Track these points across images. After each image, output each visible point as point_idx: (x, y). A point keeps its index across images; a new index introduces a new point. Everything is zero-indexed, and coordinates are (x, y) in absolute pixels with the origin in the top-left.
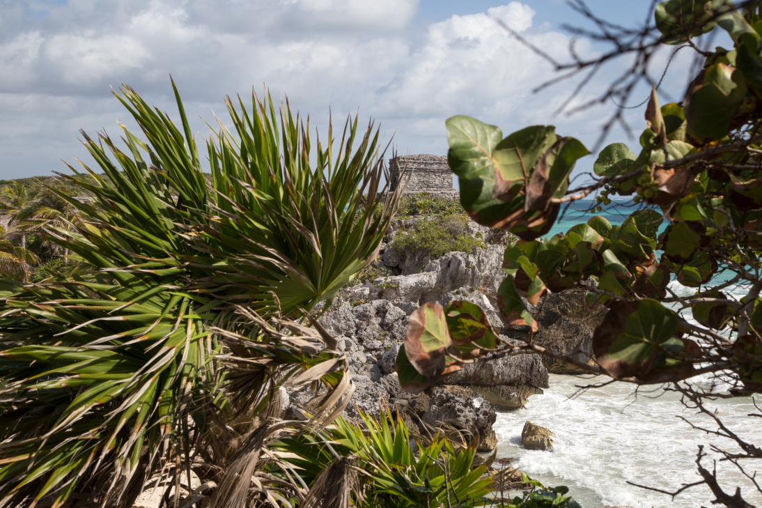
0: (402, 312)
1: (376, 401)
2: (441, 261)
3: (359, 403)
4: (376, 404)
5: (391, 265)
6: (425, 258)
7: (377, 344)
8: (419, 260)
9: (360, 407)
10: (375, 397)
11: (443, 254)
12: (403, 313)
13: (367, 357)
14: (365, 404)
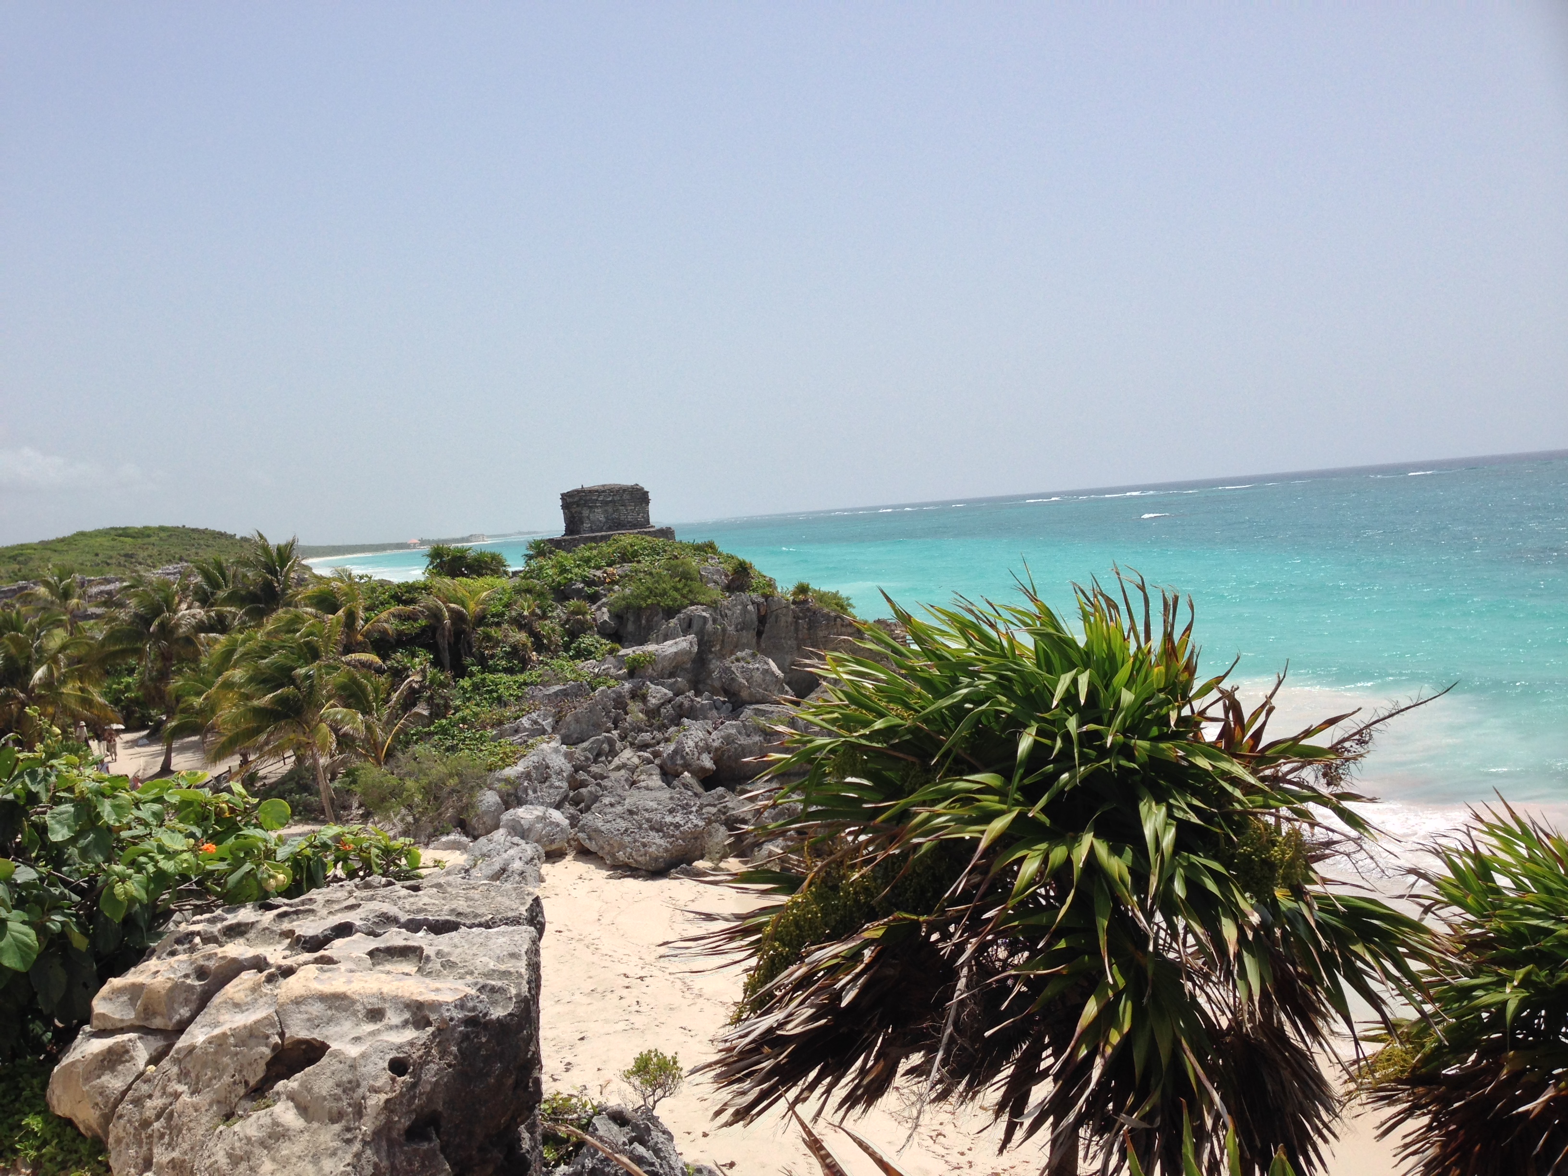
0: (667, 691)
1: (691, 812)
2: (679, 619)
3: (668, 819)
4: (691, 817)
5: (608, 631)
6: (655, 619)
7: (646, 736)
8: (648, 621)
9: (672, 824)
10: (686, 807)
11: (679, 612)
12: (670, 694)
13: (639, 756)
14: (677, 819)
